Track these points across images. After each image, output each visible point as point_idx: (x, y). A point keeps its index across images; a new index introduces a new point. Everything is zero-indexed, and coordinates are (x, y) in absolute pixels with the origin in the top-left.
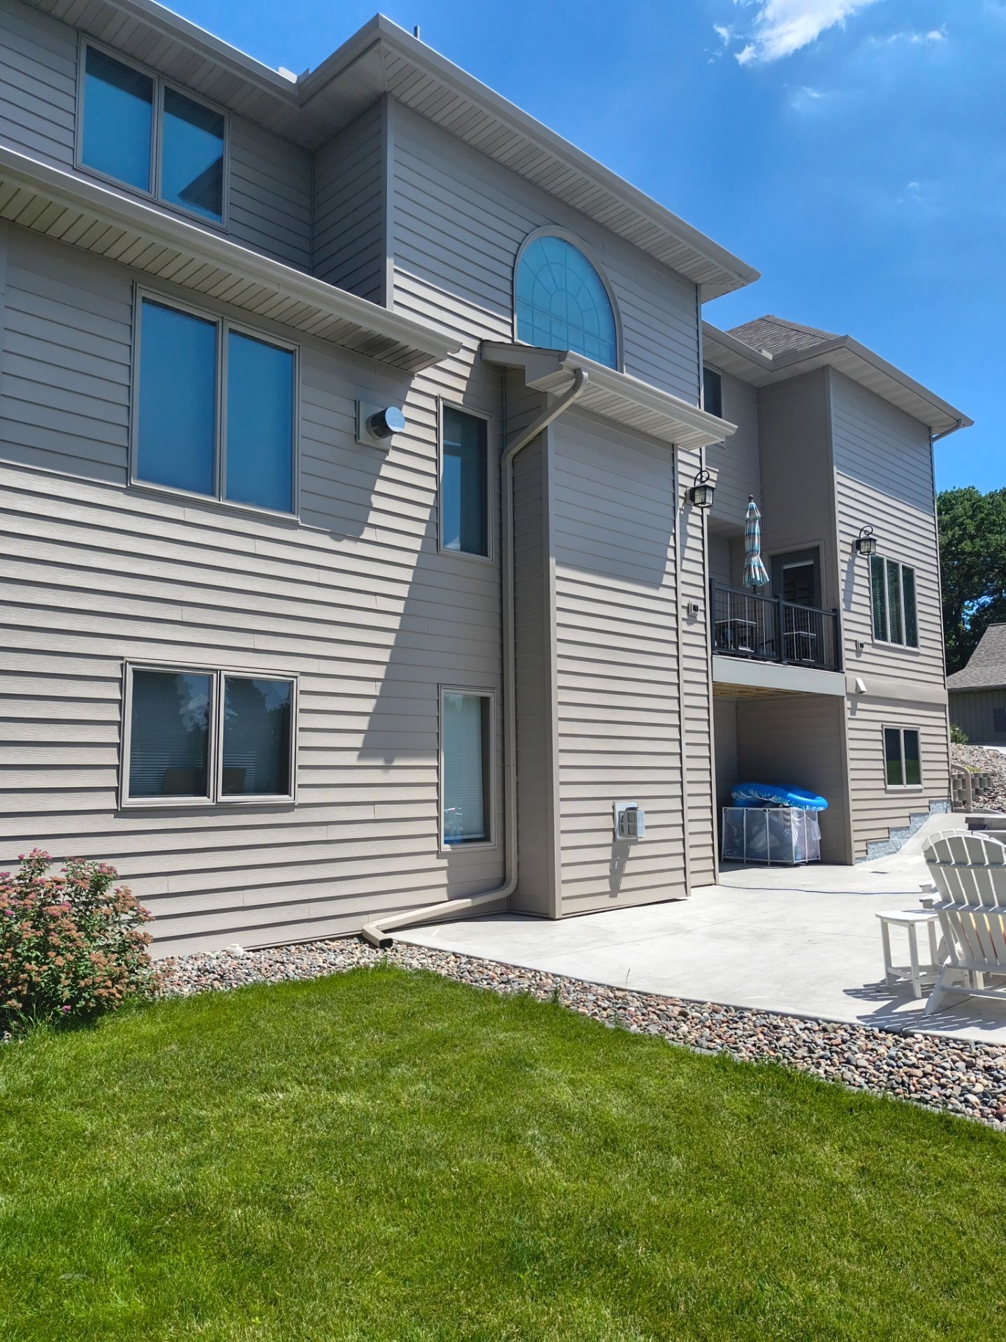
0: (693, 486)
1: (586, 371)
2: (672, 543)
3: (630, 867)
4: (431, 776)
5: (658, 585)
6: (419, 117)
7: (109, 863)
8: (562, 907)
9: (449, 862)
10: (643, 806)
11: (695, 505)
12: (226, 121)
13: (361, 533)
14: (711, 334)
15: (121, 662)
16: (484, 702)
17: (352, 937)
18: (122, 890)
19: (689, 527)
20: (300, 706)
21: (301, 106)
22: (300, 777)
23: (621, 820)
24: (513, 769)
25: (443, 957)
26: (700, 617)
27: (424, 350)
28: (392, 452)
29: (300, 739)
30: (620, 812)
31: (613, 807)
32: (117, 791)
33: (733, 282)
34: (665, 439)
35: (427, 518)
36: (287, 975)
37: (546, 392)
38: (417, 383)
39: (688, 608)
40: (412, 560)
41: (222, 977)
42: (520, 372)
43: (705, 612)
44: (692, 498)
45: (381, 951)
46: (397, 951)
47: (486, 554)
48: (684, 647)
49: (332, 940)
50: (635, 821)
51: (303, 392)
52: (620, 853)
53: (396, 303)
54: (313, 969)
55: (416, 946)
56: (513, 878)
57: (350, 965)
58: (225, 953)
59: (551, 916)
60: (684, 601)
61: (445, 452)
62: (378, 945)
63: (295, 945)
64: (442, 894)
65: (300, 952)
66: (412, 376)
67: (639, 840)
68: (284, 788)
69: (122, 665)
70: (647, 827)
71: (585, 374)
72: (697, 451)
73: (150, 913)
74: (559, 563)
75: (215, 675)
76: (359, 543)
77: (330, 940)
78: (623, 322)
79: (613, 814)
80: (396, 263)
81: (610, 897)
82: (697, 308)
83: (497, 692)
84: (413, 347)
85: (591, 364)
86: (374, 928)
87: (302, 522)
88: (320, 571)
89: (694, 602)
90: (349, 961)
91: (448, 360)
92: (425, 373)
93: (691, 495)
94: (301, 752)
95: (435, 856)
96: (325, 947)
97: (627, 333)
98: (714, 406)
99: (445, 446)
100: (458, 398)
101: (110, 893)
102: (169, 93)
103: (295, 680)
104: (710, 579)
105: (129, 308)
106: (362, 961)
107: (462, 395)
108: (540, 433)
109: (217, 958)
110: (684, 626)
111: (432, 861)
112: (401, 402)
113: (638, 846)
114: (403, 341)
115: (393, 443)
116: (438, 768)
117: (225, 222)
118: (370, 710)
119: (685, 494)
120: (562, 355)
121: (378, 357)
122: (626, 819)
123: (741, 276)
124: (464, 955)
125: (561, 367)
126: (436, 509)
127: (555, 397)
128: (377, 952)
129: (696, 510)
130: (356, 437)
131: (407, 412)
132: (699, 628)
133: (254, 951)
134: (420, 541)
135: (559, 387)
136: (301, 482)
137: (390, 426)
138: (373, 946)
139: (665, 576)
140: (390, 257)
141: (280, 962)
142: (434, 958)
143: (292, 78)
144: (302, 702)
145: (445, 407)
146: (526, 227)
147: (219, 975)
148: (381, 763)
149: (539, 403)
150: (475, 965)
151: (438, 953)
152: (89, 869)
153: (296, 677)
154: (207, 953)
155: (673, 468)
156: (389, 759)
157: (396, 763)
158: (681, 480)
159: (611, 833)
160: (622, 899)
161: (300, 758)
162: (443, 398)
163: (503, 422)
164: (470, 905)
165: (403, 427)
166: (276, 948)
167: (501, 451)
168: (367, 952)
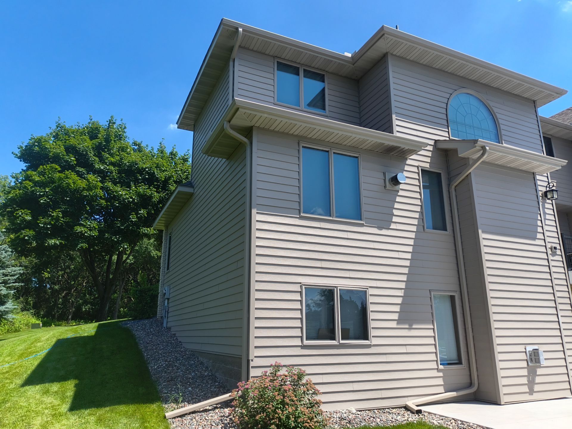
0: (545, 190)
1: (488, 146)
2: (539, 218)
3: (538, 380)
4: (430, 333)
5: (535, 238)
6: (402, 59)
7: (303, 368)
8: (504, 399)
9: (443, 374)
10: (541, 348)
11: (548, 199)
12: (325, 76)
13: (390, 226)
14: (544, 121)
15: (300, 285)
16: (452, 298)
17: (401, 408)
18: (308, 380)
19: (546, 210)
20: (370, 301)
21: (353, 65)
22: (372, 333)
23: (530, 355)
24: (470, 329)
25: (448, 420)
26: (558, 252)
27: (412, 149)
28: (400, 191)
29: (371, 316)
30: (529, 351)
31: (525, 349)
32: (301, 337)
33: (553, 97)
34: (529, 171)
35: (418, 217)
36: (377, 423)
37: (469, 158)
38: (409, 162)
39: (551, 248)
40: (413, 235)
41: (349, 422)
42: (455, 151)
43: (561, 250)
44: (546, 196)
45: (417, 416)
46: (424, 416)
47: (446, 230)
48: (553, 267)
49: (393, 408)
50: (538, 355)
51: (362, 172)
52: (532, 373)
53: (397, 131)
54: (388, 421)
55: (433, 414)
56: (476, 383)
57: (404, 421)
58: (348, 411)
59: (498, 403)
60: (549, 245)
61: (423, 188)
62: (415, 412)
63: (376, 409)
64: (441, 389)
65: (379, 413)
66: (406, 159)
67: (542, 366)
68: (366, 338)
69: (301, 286)
70: (545, 359)
71: (487, 148)
72: (546, 175)
73: (320, 391)
74: (483, 232)
75: (335, 289)
76: (389, 230)
77: (391, 408)
78: (500, 122)
79: (526, 352)
80: (396, 116)
81: (530, 395)
82: (536, 111)
83: (458, 292)
84: (407, 148)
85: (490, 144)
86: (412, 403)
87: (365, 224)
88: (374, 243)
89: (554, 245)
90: (404, 419)
91: (423, 151)
92: (412, 157)
93: (545, 194)
94: (372, 321)
95: (436, 370)
96: (390, 411)
97: (502, 127)
98: (550, 153)
99: (423, 185)
100: (427, 165)
101: (304, 381)
102: (305, 70)
103: (367, 290)
104: (561, 234)
105: (298, 151)
106: (409, 419)
107: (429, 164)
108: (467, 175)
109: (345, 413)
110: (551, 258)
111: (435, 373)
112: (403, 170)
113: (541, 369)
114: (402, 146)
115: (401, 188)
116: (433, 329)
117: (327, 113)
118: (400, 302)
119: (542, 194)
120: (475, 141)
121: (392, 154)
122: (533, 354)
123: (557, 93)
124: (458, 420)
125: (476, 147)
126: (421, 213)
127: (473, 159)
128: (415, 416)
129: (548, 201)
130: (385, 187)
131: (406, 174)
132: (560, 258)
133: (359, 411)
134: (416, 227)
135: (475, 155)
136: (364, 207)
137: (400, 181)
138: (412, 412)
139: (538, 234)
140: (394, 114)
141: (373, 417)
142: (444, 420)
143: (349, 55)
144: (371, 299)
145: (421, 170)
146: (451, 91)
147: (348, 421)
148: (407, 326)
149: (466, 163)
150: (466, 425)
151: (445, 418)
152: (295, 371)
153: (368, 289)
154: (341, 411)
155: (535, 183)
156: (411, 325)
157: (414, 327)
158: (540, 188)
159: (526, 362)
160: (535, 396)
161: (372, 324)
162: (420, 166)
163: (448, 173)
164: (456, 395)
165: (405, 180)
166: (369, 410)
167: (449, 185)
168: (411, 415)
